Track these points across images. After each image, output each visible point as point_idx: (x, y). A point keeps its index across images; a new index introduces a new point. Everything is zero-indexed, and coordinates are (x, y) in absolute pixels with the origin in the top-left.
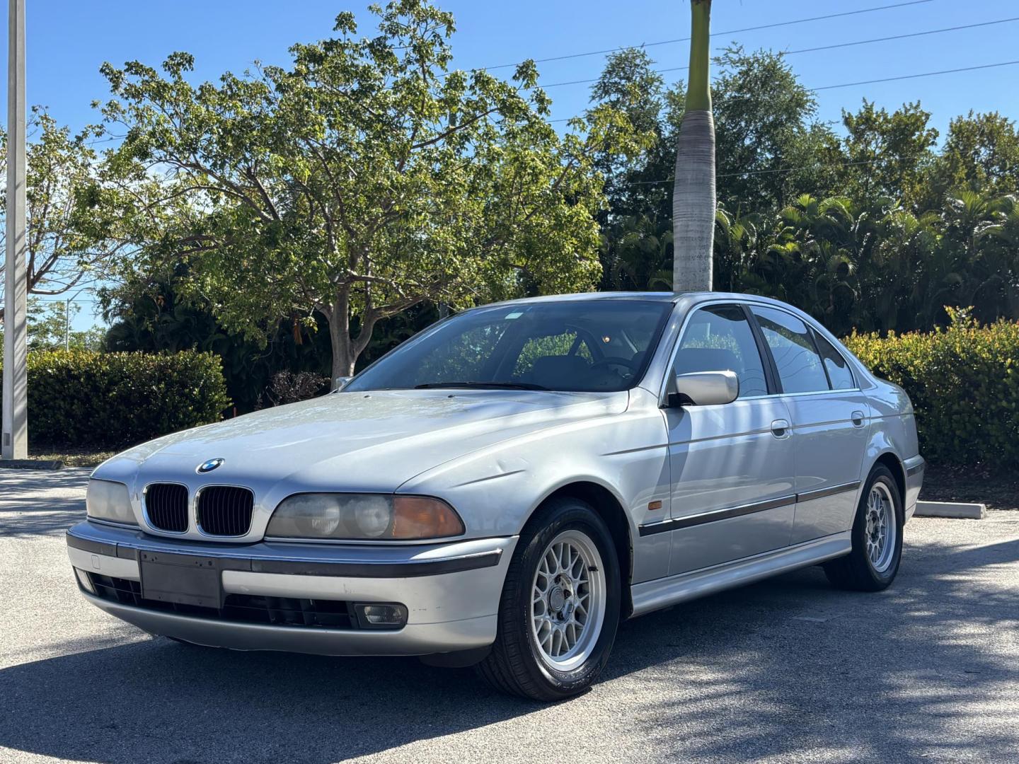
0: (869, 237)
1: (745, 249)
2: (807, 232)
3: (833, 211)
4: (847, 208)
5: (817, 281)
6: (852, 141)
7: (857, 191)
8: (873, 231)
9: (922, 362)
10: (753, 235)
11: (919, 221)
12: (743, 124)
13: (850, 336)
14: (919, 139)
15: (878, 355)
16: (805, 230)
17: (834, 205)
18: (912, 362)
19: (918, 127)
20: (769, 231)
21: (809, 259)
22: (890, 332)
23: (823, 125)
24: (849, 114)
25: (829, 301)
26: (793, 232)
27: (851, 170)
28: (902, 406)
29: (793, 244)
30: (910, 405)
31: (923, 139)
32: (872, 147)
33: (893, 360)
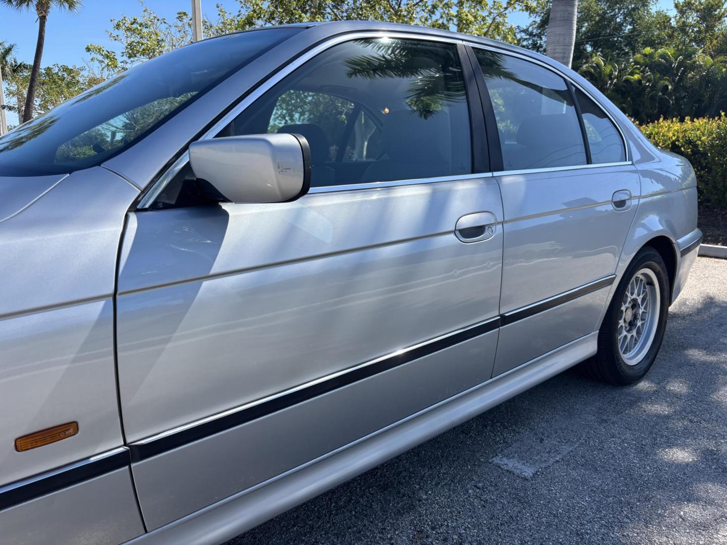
0: (683, 70)
1: (611, 79)
2: (647, 68)
3: (663, 56)
4: (672, 55)
5: (650, 95)
6: (678, 18)
7: (678, 46)
8: (685, 67)
9: (708, 138)
10: (616, 71)
11: (713, 60)
12: (617, 10)
13: (658, 121)
14: (719, 13)
15: (676, 133)
16: (646, 67)
17: (664, 53)
18: (700, 138)
19: (720, 6)
20: (625, 68)
21: (646, 83)
22: (687, 118)
23: (663, 11)
24: (678, 1)
25: (655, 106)
26: (639, 69)
27: (676, 34)
28: (684, 177)
29: (638, 75)
30: (693, 175)
31: (721, 14)
32: (690, 20)
33: (686, 137)
